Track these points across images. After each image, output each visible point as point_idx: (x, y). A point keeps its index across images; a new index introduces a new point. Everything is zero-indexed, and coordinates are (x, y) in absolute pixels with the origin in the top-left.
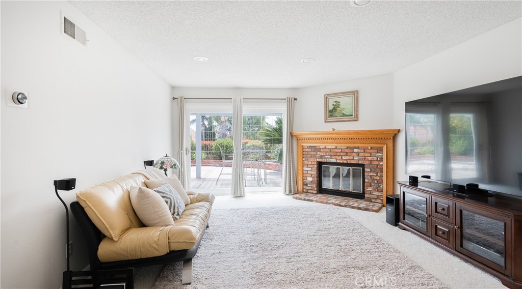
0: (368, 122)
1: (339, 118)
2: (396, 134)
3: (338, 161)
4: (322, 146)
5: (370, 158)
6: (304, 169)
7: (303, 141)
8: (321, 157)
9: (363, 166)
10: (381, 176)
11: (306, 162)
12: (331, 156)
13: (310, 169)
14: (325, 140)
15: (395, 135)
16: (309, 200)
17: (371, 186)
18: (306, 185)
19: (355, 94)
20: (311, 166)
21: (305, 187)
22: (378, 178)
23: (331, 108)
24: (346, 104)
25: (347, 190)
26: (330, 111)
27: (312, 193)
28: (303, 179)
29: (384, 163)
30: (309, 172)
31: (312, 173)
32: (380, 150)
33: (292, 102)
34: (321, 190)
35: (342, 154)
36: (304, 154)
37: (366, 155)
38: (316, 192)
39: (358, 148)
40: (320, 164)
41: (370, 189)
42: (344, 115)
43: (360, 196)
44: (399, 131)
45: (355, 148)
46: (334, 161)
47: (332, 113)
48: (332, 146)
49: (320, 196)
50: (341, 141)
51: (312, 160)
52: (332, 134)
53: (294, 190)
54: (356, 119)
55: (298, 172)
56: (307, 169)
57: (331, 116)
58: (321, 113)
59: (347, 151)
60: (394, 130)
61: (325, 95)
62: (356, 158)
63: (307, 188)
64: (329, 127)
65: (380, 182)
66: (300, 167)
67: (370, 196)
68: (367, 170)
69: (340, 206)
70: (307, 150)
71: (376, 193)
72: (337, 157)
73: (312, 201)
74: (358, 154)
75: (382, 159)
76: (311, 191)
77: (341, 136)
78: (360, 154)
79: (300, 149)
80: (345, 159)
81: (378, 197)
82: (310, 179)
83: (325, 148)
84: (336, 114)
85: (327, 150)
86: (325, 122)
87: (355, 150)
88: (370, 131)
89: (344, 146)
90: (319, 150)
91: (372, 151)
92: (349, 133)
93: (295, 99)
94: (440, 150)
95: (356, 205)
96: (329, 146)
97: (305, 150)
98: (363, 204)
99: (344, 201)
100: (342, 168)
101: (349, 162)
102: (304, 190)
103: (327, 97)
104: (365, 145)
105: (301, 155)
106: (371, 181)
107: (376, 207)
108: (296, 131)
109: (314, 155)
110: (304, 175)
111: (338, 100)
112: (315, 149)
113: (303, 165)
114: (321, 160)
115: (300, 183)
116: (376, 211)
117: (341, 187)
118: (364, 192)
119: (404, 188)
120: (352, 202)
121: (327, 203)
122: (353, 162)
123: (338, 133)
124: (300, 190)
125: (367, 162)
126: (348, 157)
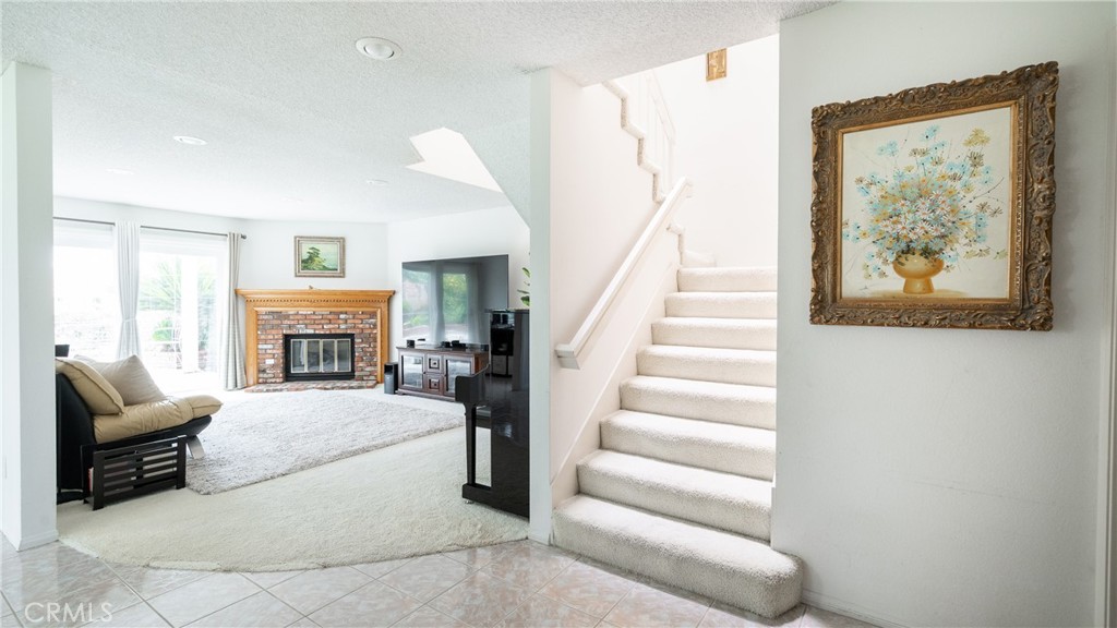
0: (358, 278)
1: (318, 272)
2: (391, 296)
3: (317, 332)
4: (292, 311)
5: (361, 326)
6: (260, 346)
7: (258, 303)
8: (290, 327)
9: (352, 336)
10: (375, 347)
11: (263, 337)
12: (306, 325)
13: (270, 346)
14: (296, 303)
15: (389, 297)
16: (275, 390)
17: (362, 360)
18: (264, 371)
19: (341, 241)
20: (272, 342)
21: (261, 375)
22: (371, 349)
23: (305, 256)
24: (328, 253)
25: (331, 371)
26: (303, 261)
27: (275, 382)
28: (258, 364)
29: (378, 331)
30: (269, 351)
31: (275, 352)
32: (373, 315)
33: (236, 240)
34: (288, 377)
35: (323, 322)
36: (260, 324)
37: (356, 321)
38: (281, 380)
39: (346, 313)
40: (287, 338)
41: (361, 365)
42: (325, 268)
43: (349, 376)
44: (394, 293)
45: (342, 313)
46: (311, 332)
47: (307, 264)
48: (309, 311)
49: (289, 385)
50: (323, 304)
51: (274, 332)
52: (309, 294)
53: (242, 382)
54: (342, 275)
55: (247, 354)
56: (265, 346)
57: (305, 268)
58: (289, 262)
59: (330, 317)
60: (390, 292)
61: (295, 238)
62: (343, 327)
63: (265, 376)
64: (304, 284)
65: (373, 354)
66: (252, 344)
67: (362, 373)
68: (357, 340)
69: (326, 389)
70: (266, 317)
71: (368, 369)
72: (316, 327)
73: (281, 390)
74: (346, 321)
75: (375, 326)
76: (273, 380)
77: (323, 298)
78: (349, 321)
79: (253, 319)
80: (327, 328)
81: (371, 373)
82: (270, 362)
83: (297, 314)
84: (313, 266)
85: (299, 317)
86: (296, 276)
87: (342, 316)
88: (362, 291)
89: (325, 311)
90: (287, 317)
91: (362, 317)
92: (334, 293)
93: (244, 237)
94: (435, 315)
95: (345, 385)
96: (303, 311)
97: (261, 317)
98: (354, 383)
99: (329, 384)
100: (321, 341)
101: (333, 332)
102: (261, 380)
103: (298, 241)
104: (355, 309)
105: (252, 326)
106: (362, 354)
107: (371, 383)
108: (243, 287)
109: (278, 325)
110: (260, 357)
111: (317, 247)
112: (280, 316)
113: (258, 341)
114: (289, 332)
115: (252, 370)
116: (372, 387)
117: (322, 369)
118: (353, 371)
119: (402, 353)
120: (339, 383)
121: (306, 389)
122: (338, 332)
123: (319, 293)
124: (251, 382)
125: (358, 331)
126: (331, 326)
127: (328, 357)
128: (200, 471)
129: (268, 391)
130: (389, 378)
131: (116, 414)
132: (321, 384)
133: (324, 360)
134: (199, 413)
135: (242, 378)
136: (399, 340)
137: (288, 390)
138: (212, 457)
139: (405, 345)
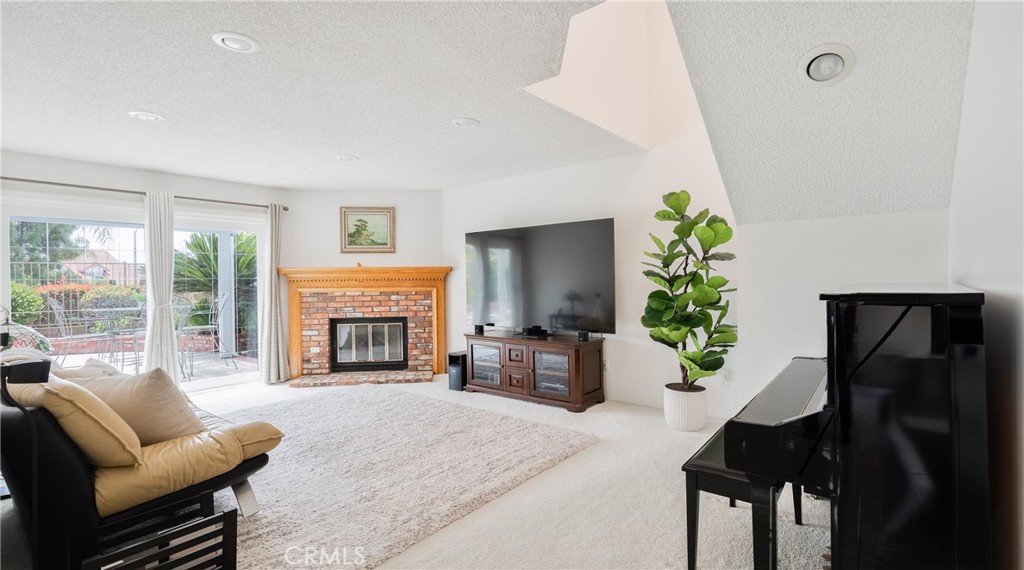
0: (409, 255)
1: (366, 248)
2: (447, 274)
3: (366, 316)
4: (338, 292)
5: (414, 308)
6: (304, 333)
7: (302, 284)
8: (336, 310)
9: (404, 320)
10: (431, 332)
11: (307, 322)
12: (354, 307)
13: (315, 333)
14: (343, 283)
15: (445, 275)
16: (323, 385)
17: (417, 348)
18: (309, 361)
19: (391, 211)
20: (318, 327)
21: (305, 366)
22: (426, 335)
23: (352, 229)
24: (377, 226)
25: (382, 359)
26: (350, 235)
27: (322, 374)
28: (302, 352)
29: (434, 313)
30: (314, 338)
31: (320, 338)
32: (428, 295)
33: (278, 213)
34: (336, 367)
35: (372, 304)
36: (303, 306)
37: (409, 303)
38: (328, 371)
39: (397, 294)
40: (333, 323)
41: (415, 352)
42: (374, 243)
43: (402, 366)
44: (451, 269)
45: (393, 293)
46: (360, 315)
47: (354, 238)
48: (356, 292)
49: (337, 377)
50: (372, 283)
51: (319, 316)
52: (357, 272)
53: (285, 374)
54: (393, 250)
55: (290, 340)
56: (309, 333)
57: (351, 243)
58: (333, 237)
59: (380, 298)
60: (446, 268)
61: (341, 208)
62: (394, 309)
63: (310, 366)
64: (351, 261)
65: (428, 340)
66: (296, 330)
67: (416, 362)
68: (411, 325)
69: (379, 383)
70: (310, 300)
71: (424, 357)
72: (365, 309)
73: (330, 384)
74: (397, 303)
75: (430, 308)
76: (319, 371)
77: (373, 276)
78: (401, 303)
79: (296, 301)
80: (379, 311)
81: (427, 363)
82: (315, 350)
83: (344, 295)
84: (361, 240)
85: (346, 299)
86: (343, 252)
87: (394, 297)
88: (415, 268)
89: (375, 292)
90: (333, 298)
91: (416, 297)
92: (385, 271)
93: (286, 209)
95: (400, 377)
96: (350, 292)
97: (305, 300)
98: (410, 375)
99: (383, 375)
100: (370, 326)
101: (384, 315)
102: (305, 372)
103: (345, 212)
104: (409, 289)
105: (296, 311)
106: (416, 341)
107: (428, 375)
108: (285, 266)
109: (324, 308)
110: (304, 344)
111: (364, 218)
112: (327, 298)
113: (302, 326)
114: (335, 316)
115: (296, 360)
116: (431, 380)
117: (371, 356)
118: (406, 359)
119: (470, 342)
120: (393, 375)
121: (357, 383)
122: (389, 315)
123: (368, 271)
124: (295, 372)
125: (411, 314)
126: (381, 309)
127: (378, 340)
129: (315, 385)
130: (454, 370)
131: (130, 466)
132: (373, 376)
133: (373, 345)
134: (252, 452)
135: (285, 370)
136: (460, 325)
137: (337, 384)
139: (472, 331)
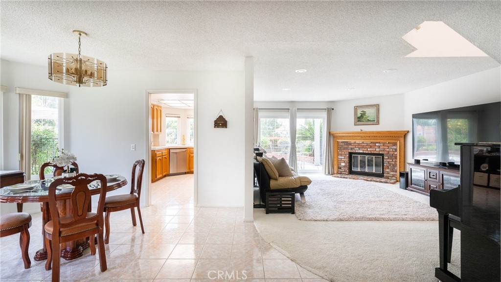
0: (387, 124)
1: (366, 123)
2: (406, 134)
3: (364, 152)
4: (352, 141)
5: (388, 150)
6: (339, 157)
7: (338, 138)
8: (352, 149)
9: (382, 155)
10: (396, 161)
11: (340, 153)
12: (359, 148)
13: (343, 157)
14: (355, 138)
15: (405, 134)
16: (344, 178)
17: (388, 168)
18: (340, 168)
19: (377, 107)
20: (344, 155)
21: (339, 170)
22: (393, 163)
23: (359, 115)
24: (370, 113)
25: (371, 172)
26: (358, 118)
28: (338, 165)
29: (398, 153)
30: (343, 159)
31: (345, 160)
32: (395, 144)
33: (330, 111)
34: (351, 172)
35: (367, 147)
36: (339, 147)
37: (385, 147)
38: (348, 173)
39: (379, 143)
40: (351, 154)
41: (387, 170)
42: (369, 120)
43: (381, 176)
44: (408, 132)
45: (377, 143)
46: (362, 152)
47: (360, 119)
48: (360, 142)
49: (351, 176)
50: (367, 138)
51: (345, 151)
52: (360, 133)
53: (331, 172)
54: (378, 123)
55: (334, 159)
56: (341, 157)
57: (359, 121)
58: (351, 119)
59: (371, 145)
60: (405, 131)
62: (377, 150)
63: (341, 170)
64: (358, 129)
65: (395, 165)
66: (336, 155)
67: (388, 175)
68: (385, 157)
69: (367, 180)
70: (341, 144)
71: (392, 173)
72: (364, 149)
73: (347, 178)
74: (379, 147)
75: (396, 150)
76: (344, 173)
77: (367, 135)
78: (381, 147)
79: (336, 144)
80: (369, 150)
81: (393, 176)
82: (343, 164)
83: (355, 143)
84: (363, 120)
85: (356, 144)
86: (355, 125)
87: (377, 144)
88: (388, 132)
89: (368, 142)
90: (350, 144)
91: (389, 145)
92: (373, 133)
93: (333, 109)
95: (378, 180)
96: (358, 142)
97: (339, 144)
98: (383, 180)
99: (370, 178)
100: (367, 156)
101: (372, 152)
102: (339, 172)
103: (356, 108)
104: (385, 141)
105: (336, 148)
106: (388, 165)
107: (392, 181)
108: (333, 131)
109: (347, 148)
110: (339, 162)
111: (364, 110)
112: (348, 144)
113: (338, 154)
114: (351, 151)
115: (336, 167)
116: (393, 183)
117: (367, 170)
118: (383, 173)
119: (411, 167)
120: (375, 179)
121: (358, 179)
122: (375, 152)
123: (366, 133)
124: (335, 172)
125: (386, 152)
126: (371, 149)
127: (370, 165)
128: (301, 209)
129: (341, 177)
130: (403, 180)
131: (276, 179)
132: (366, 178)
133: (368, 166)
134: (303, 184)
135: (331, 170)
136: (410, 159)
137: (350, 178)
138: (308, 203)
139: (413, 162)
